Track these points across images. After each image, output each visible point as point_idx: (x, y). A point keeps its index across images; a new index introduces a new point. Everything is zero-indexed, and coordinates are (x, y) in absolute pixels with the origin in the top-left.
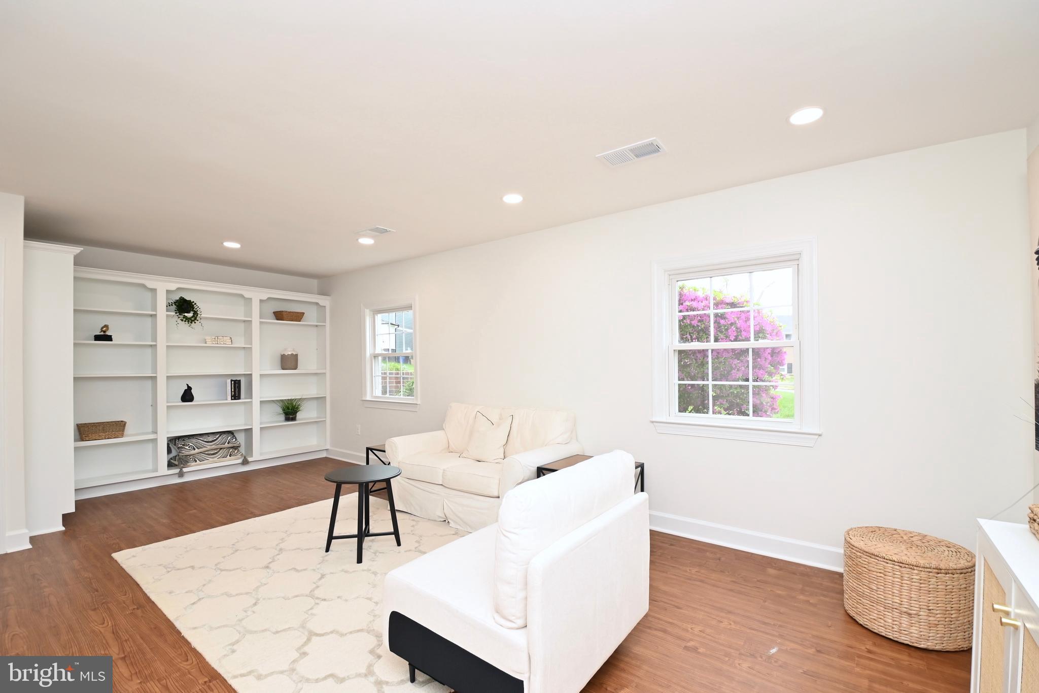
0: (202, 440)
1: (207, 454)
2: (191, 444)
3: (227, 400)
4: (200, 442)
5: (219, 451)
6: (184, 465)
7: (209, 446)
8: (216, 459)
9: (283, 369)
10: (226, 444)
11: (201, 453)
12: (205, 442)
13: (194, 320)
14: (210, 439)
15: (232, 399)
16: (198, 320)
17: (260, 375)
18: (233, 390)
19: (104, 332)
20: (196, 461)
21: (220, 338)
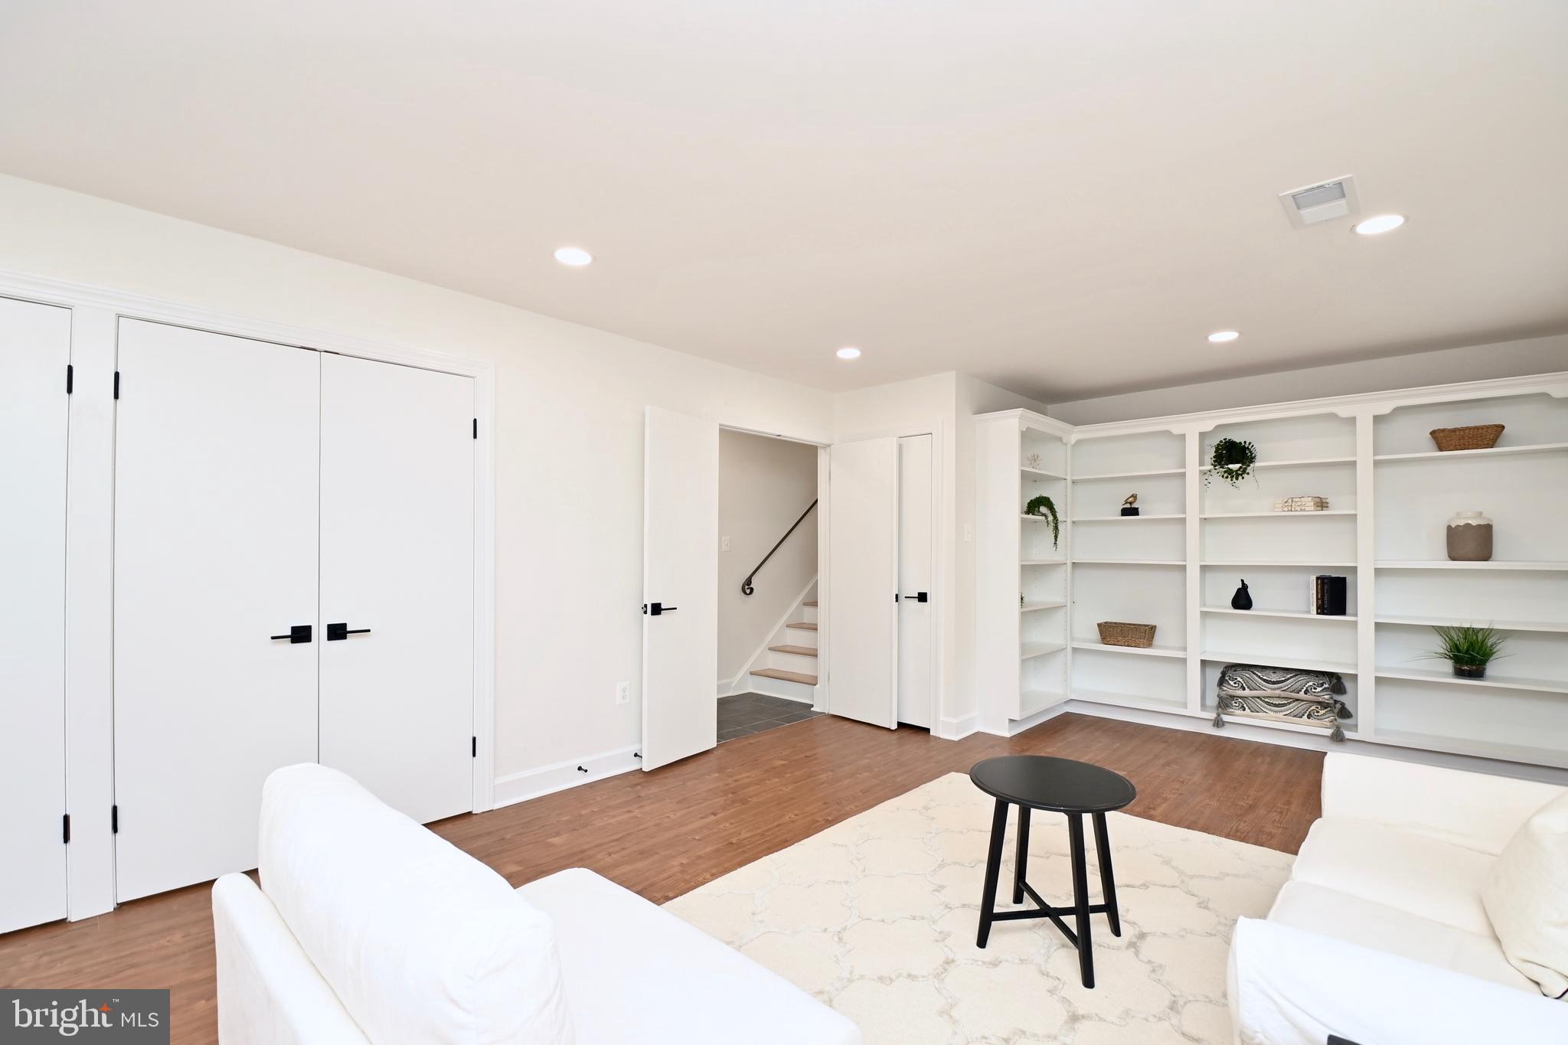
0: (1259, 677)
1: (1267, 703)
2: (1239, 679)
3: (1309, 612)
4: (1255, 678)
5: (1289, 703)
6: (1222, 709)
7: (1269, 691)
8: (1281, 715)
9: (1453, 558)
10: (1302, 692)
11: (1258, 698)
12: (1265, 680)
13: (1241, 475)
14: (1274, 677)
15: (1318, 613)
16: (1248, 474)
17: (1375, 569)
18: (1319, 596)
19: (1131, 503)
20: (1244, 710)
21: (1297, 500)
